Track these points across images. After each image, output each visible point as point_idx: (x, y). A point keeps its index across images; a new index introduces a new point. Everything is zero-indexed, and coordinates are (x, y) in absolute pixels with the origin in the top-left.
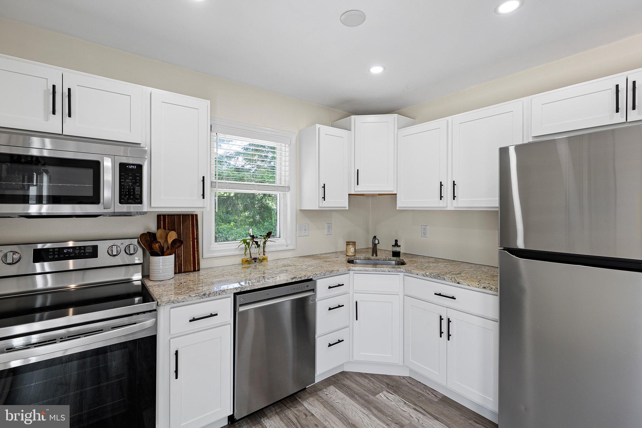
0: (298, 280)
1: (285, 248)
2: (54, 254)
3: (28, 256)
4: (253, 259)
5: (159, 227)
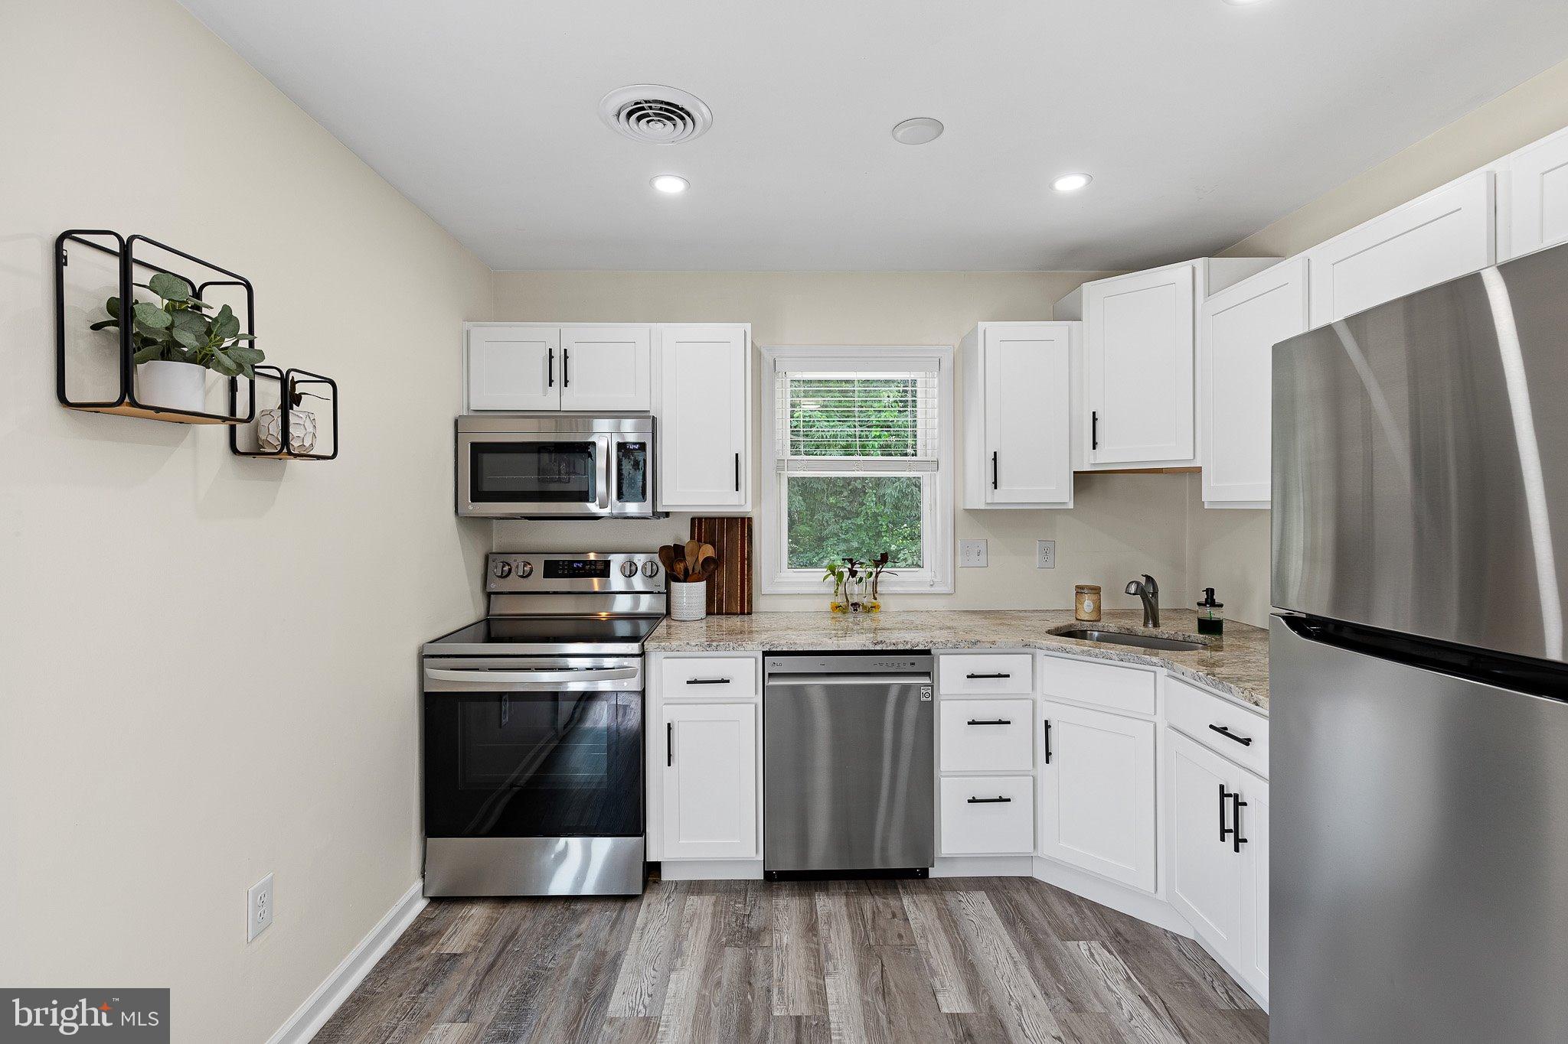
0: (889, 648)
1: (927, 589)
2: (564, 569)
3: (539, 569)
4: (852, 605)
5: (692, 537)
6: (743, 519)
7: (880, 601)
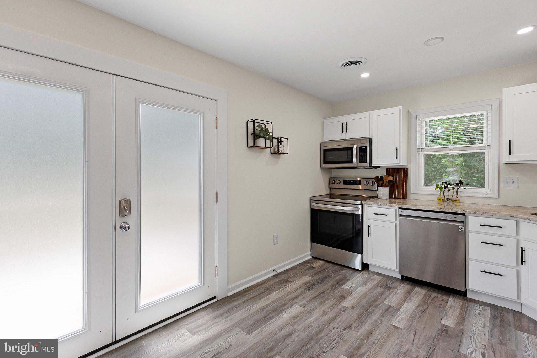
1: (485, 196)
2: (348, 182)
3: (342, 182)
4: (446, 199)
5: (387, 174)
6: (404, 169)
7: (459, 198)
